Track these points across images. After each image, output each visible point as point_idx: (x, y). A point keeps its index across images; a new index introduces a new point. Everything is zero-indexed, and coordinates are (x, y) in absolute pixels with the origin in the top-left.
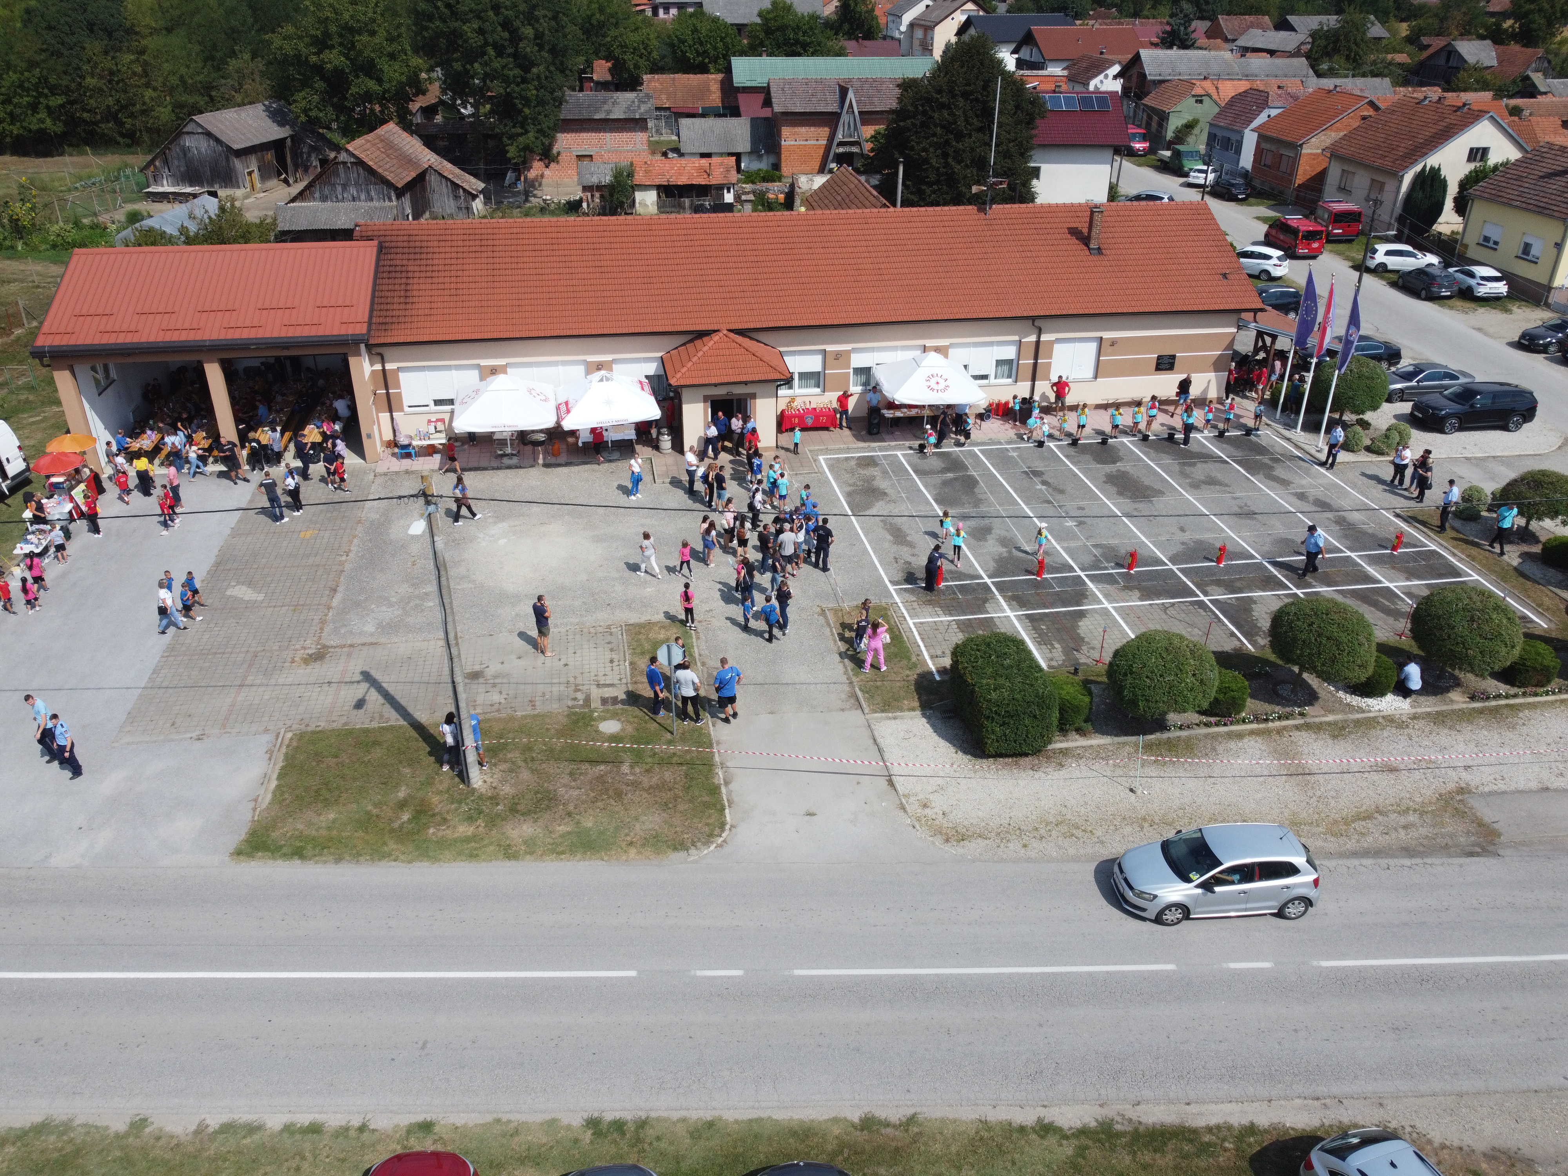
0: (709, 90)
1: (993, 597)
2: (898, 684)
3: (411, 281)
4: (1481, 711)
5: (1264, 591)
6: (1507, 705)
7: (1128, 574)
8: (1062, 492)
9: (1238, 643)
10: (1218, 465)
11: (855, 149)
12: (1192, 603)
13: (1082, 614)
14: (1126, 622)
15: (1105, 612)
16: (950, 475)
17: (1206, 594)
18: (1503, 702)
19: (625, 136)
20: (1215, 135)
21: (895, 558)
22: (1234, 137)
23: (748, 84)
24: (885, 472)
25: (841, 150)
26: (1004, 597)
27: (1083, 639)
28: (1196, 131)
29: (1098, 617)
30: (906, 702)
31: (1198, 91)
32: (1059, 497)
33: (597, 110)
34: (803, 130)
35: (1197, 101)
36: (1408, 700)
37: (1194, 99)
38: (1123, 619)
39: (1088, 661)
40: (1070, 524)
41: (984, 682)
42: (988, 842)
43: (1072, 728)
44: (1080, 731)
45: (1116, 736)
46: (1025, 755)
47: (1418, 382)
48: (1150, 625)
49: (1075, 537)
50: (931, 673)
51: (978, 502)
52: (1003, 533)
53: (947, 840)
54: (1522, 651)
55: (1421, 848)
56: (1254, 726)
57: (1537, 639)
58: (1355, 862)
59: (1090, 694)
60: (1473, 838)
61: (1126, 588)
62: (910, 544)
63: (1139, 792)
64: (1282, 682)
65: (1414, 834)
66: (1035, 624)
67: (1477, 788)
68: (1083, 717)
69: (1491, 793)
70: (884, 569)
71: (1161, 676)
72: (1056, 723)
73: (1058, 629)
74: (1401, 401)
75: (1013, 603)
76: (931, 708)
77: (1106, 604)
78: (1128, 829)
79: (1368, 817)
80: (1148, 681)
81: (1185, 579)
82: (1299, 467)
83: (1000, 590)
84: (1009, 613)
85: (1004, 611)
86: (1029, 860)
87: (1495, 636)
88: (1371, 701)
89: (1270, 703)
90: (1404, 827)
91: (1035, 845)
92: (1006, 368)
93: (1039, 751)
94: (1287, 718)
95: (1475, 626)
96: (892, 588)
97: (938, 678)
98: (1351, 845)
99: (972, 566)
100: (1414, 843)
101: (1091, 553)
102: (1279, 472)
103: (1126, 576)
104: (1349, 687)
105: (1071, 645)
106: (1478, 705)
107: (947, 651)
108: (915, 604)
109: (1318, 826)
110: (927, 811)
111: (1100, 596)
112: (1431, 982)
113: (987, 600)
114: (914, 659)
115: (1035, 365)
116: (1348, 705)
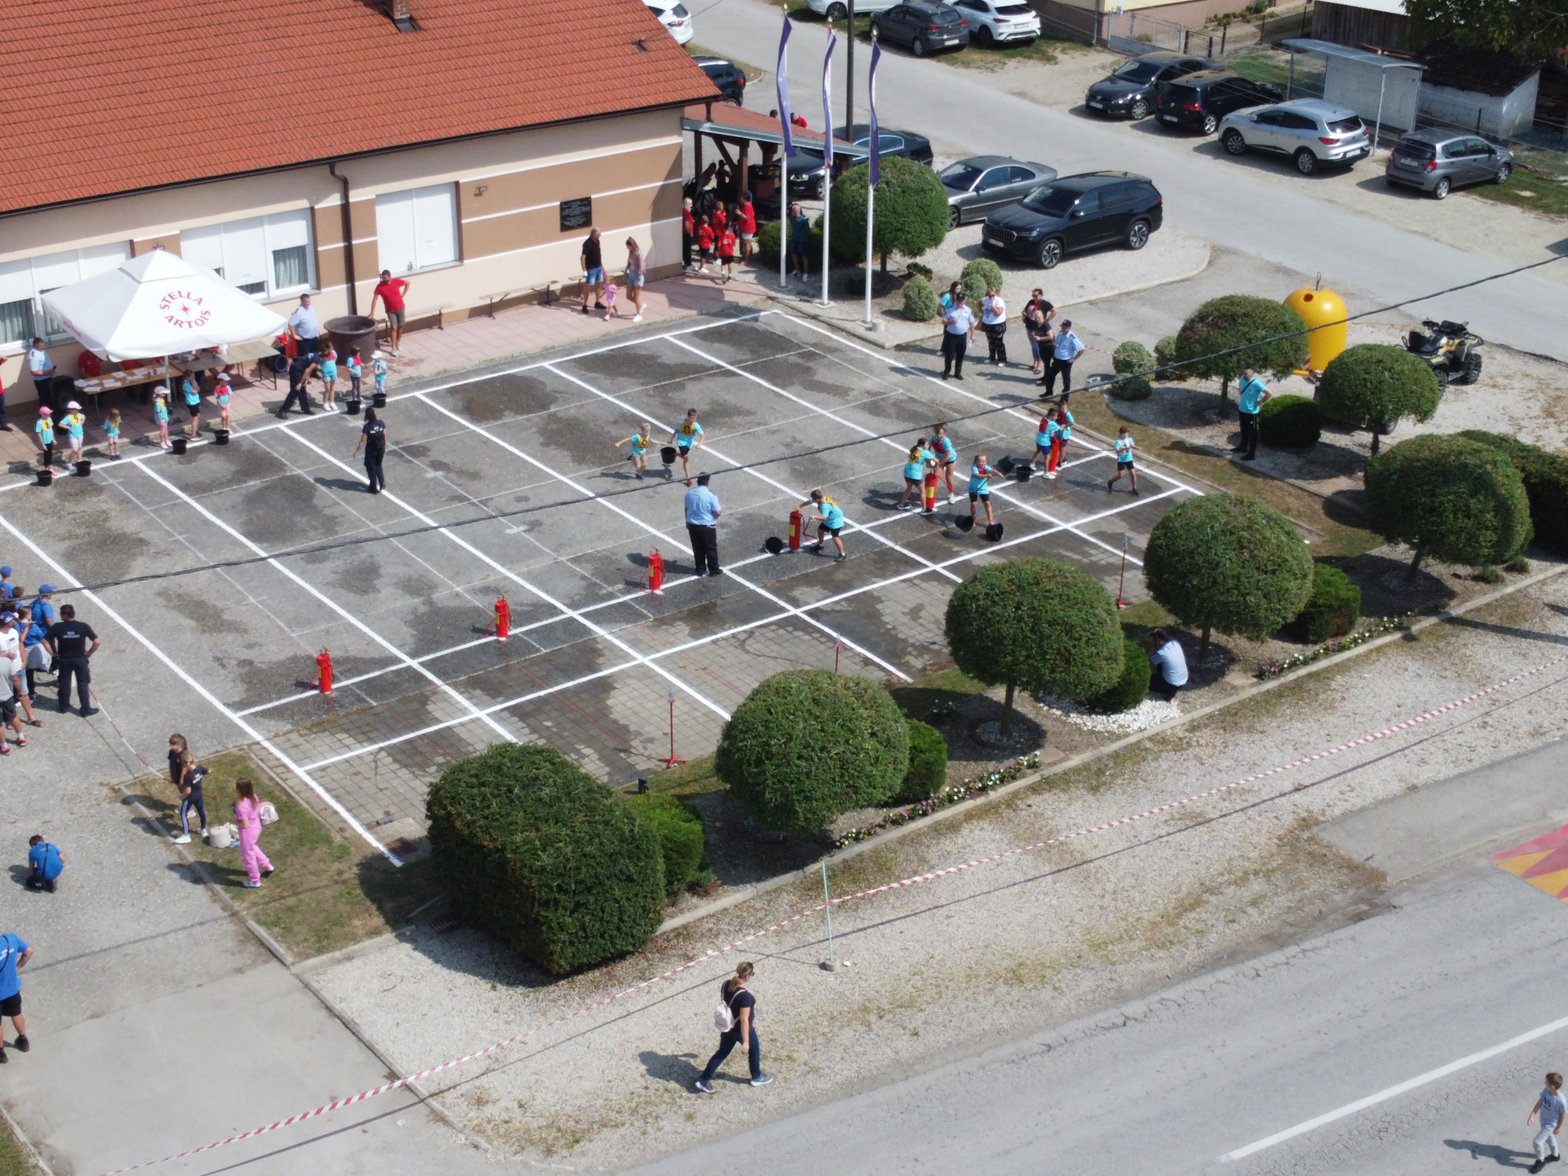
1: (437, 692)
4: (1279, 694)
6: (1310, 675)
8: (475, 476)
9: (881, 674)
12: (779, 625)
13: (605, 686)
14: (686, 681)
15: (643, 673)
17: (796, 603)
18: (1303, 671)
21: (217, 659)
26: (455, 686)
27: (625, 727)
29: (634, 683)
36: (1174, 702)
38: (679, 676)
39: (652, 765)
40: (515, 530)
41: (518, 838)
42: (622, 1131)
43: (683, 886)
44: (697, 889)
45: (759, 880)
46: (622, 956)
47: (977, 189)
48: (730, 678)
49: (533, 552)
50: (380, 857)
51: (330, 524)
52: (402, 571)
53: (549, 1152)
54: (1315, 583)
55: (1290, 930)
56: (969, 804)
57: (1318, 560)
58: (1207, 980)
59: (698, 817)
60: (1351, 892)
61: (661, 622)
62: (235, 627)
63: (837, 966)
64: (980, 721)
65: (1270, 910)
66: (532, 721)
67: (1323, 813)
68: (697, 861)
69: (1347, 815)
70: (204, 685)
71: (822, 749)
72: (663, 882)
73: (576, 722)
74: (960, 225)
75: (478, 692)
76: (409, 922)
77: (640, 659)
78: (847, 1035)
79: (1197, 903)
80: (803, 763)
81: (752, 586)
82: (852, 361)
83: (441, 674)
84: (477, 713)
85: (464, 711)
86: (707, 1140)
87: (1279, 566)
88: (1122, 718)
89: (976, 760)
90: (1254, 903)
91: (706, 1110)
92: (294, 264)
93: (644, 942)
94: (1014, 778)
95: (1246, 555)
96: (235, 717)
97: (397, 863)
98: (1192, 955)
99: (371, 642)
100: (1276, 924)
101: (574, 574)
102: (823, 374)
103: (650, 601)
104: (1081, 704)
105: (611, 743)
106: (1271, 685)
107: (393, 810)
108: (294, 736)
109: (1131, 939)
110: (489, 1110)
111: (624, 646)
112: (1392, 1130)
113: (424, 700)
114: (338, 839)
115: (349, 251)
116: (1092, 732)
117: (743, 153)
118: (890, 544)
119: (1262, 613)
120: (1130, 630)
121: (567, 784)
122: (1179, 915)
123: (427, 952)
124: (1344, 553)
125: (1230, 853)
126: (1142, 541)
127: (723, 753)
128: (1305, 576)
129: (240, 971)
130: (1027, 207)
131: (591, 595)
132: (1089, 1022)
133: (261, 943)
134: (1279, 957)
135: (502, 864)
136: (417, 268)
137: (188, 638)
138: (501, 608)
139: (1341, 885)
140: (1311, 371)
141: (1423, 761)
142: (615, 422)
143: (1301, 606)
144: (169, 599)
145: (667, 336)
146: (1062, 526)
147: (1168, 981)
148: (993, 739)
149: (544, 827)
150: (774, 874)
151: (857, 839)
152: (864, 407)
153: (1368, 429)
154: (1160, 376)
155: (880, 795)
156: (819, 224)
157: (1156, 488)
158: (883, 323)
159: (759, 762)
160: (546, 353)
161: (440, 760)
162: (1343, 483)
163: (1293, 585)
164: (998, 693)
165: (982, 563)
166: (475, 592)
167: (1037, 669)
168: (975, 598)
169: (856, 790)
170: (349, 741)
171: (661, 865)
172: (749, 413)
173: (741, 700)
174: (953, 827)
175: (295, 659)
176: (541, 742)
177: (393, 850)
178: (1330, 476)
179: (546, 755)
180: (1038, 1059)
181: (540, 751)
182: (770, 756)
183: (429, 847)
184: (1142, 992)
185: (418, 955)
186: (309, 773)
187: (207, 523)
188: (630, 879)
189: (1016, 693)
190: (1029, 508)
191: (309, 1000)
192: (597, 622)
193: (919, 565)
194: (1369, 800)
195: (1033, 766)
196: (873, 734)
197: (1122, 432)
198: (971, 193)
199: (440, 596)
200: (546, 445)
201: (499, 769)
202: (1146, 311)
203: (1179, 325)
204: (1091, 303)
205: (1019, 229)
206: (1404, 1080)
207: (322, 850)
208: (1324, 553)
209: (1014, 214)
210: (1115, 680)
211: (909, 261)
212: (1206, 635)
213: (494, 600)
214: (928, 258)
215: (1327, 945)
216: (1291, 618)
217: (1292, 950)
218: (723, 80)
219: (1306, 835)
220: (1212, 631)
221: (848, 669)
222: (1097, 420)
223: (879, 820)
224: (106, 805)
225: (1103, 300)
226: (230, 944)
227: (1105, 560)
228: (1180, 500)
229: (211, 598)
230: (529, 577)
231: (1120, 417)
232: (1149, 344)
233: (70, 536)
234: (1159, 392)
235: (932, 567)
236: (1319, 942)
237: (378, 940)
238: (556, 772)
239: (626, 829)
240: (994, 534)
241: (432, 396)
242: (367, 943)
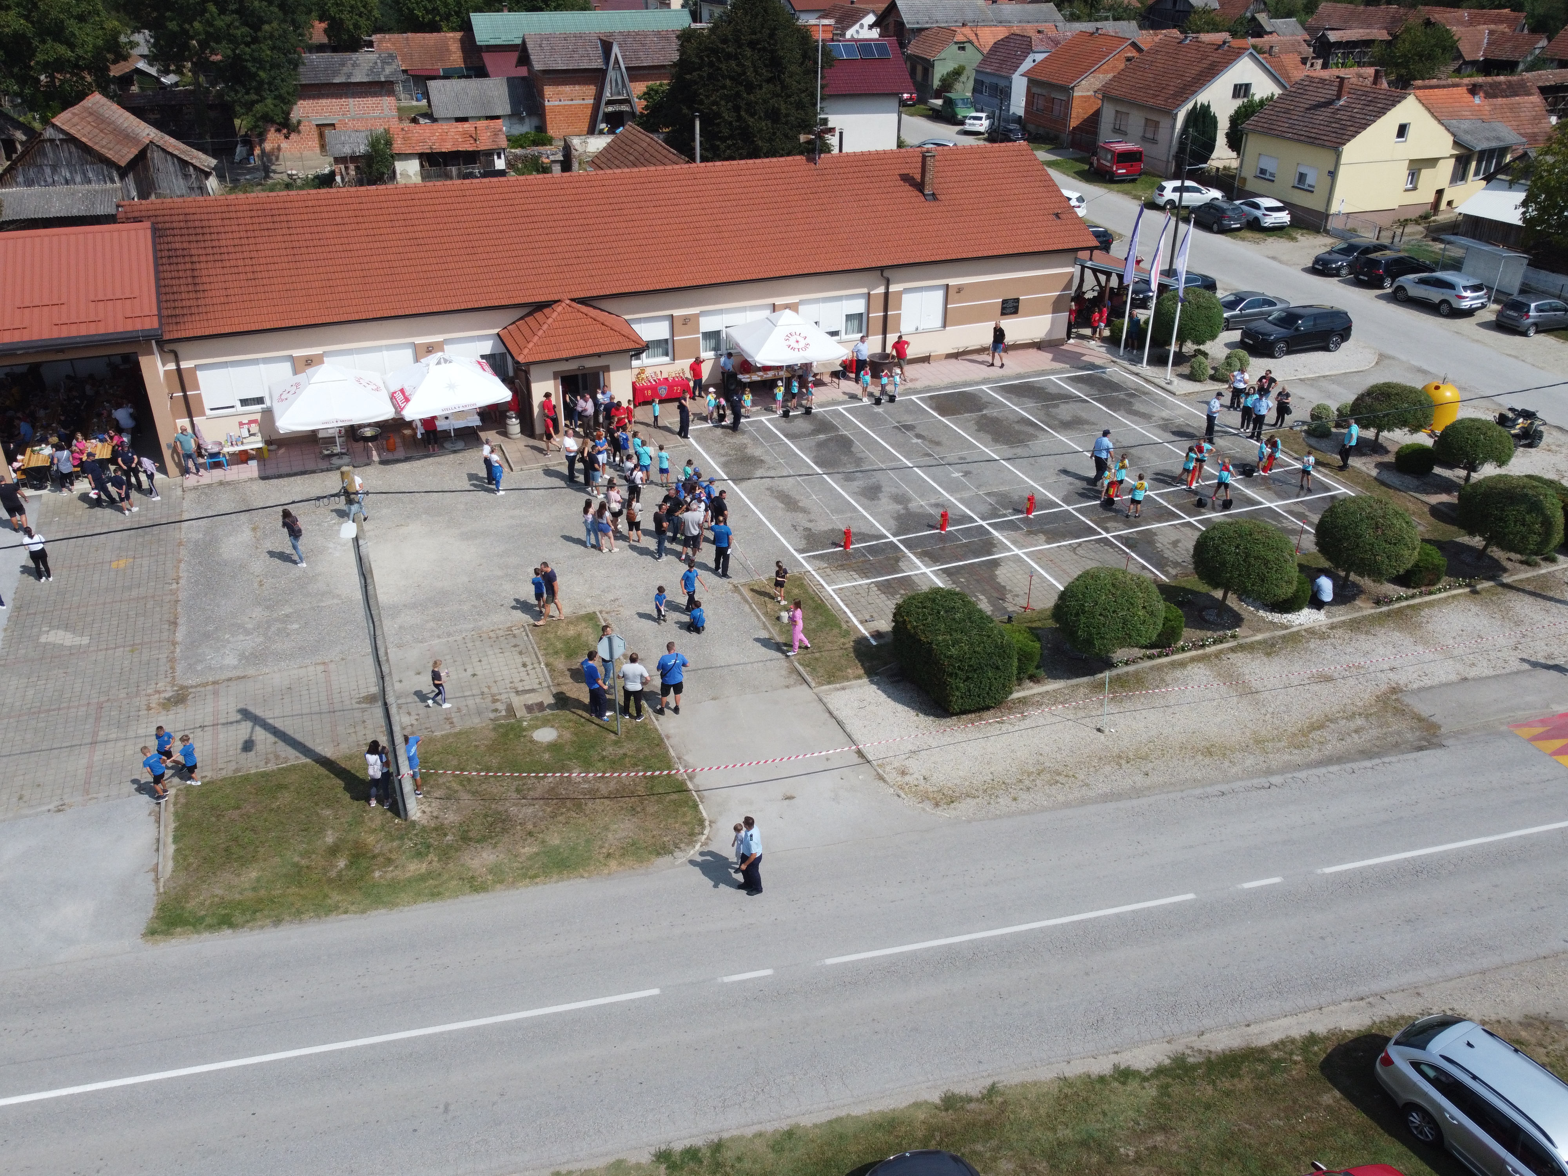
0: (448, 50)
1: (905, 556)
2: (837, 654)
3: (198, 266)
4: (1388, 614)
5: (1160, 522)
6: (1408, 606)
7: (1027, 519)
8: (938, 444)
9: (1151, 575)
10: (1079, 404)
11: (625, 108)
12: (1096, 541)
13: (995, 563)
14: (1040, 566)
15: (1017, 559)
16: (822, 437)
17: (1107, 530)
18: (1404, 603)
19: (370, 101)
20: (983, 82)
21: (793, 526)
22: (1002, 83)
23: (492, 42)
24: (755, 439)
25: (610, 109)
26: (915, 554)
27: (1004, 587)
28: (963, 78)
29: (1011, 563)
30: (849, 671)
31: (959, 38)
32: (938, 449)
33: (336, 73)
34: (567, 89)
35: (959, 48)
36: (1322, 612)
37: (956, 46)
38: (1037, 563)
39: (1016, 609)
40: (956, 475)
41: (940, 638)
42: (977, 800)
43: (1026, 676)
44: (1034, 679)
45: (1068, 678)
46: (988, 708)
47: (1241, 310)
48: (1065, 567)
49: (965, 488)
50: (866, 638)
51: (859, 461)
52: (894, 490)
53: (937, 805)
54: (1419, 554)
55: (1376, 749)
56: (1193, 653)
57: (1423, 540)
58: (1323, 770)
59: (1039, 640)
60: (1417, 734)
61: (1030, 533)
62: (804, 511)
63: (1107, 731)
64: (1205, 608)
65: (1366, 736)
66: (954, 578)
67: (1406, 686)
68: (1036, 663)
69: (1421, 689)
70: (785, 538)
71: (1114, 612)
72: (1015, 672)
73: (978, 581)
74: (1228, 330)
75: (926, 559)
76: (877, 674)
77: (1016, 551)
78: (1108, 769)
79: (1321, 727)
80: (1102, 618)
81: (1083, 519)
82: (1155, 400)
83: (909, 547)
84: (924, 569)
85: (918, 568)
86: (1023, 813)
87: (1399, 541)
88: (1289, 617)
89: (1200, 629)
90: (1356, 731)
91: (1024, 797)
92: (856, 323)
93: (1001, 703)
94: (1221, 642)
95: (1380, 532)
96: (799, 557)
97: (874, 643)
98: (1314, 755)
99: (873, 526)
100: (1368, 745)
101: (986, 502)
102: (1138, 406)
103: (1026, 521)
104: (1267, 605)
105: (995, 595)
106: (1384, 609)
107: (875, 615)
108: (828, 570)
109: (1279, 741)
110: (907, 778)
111: (1008, 544)
112: (1425, 872)
113: (897, 560)
114: (844, 626)
115: (885, 318)
116: (1271, 622)
117: (1108, 280)
118: (1165, 504)
119: (1384, 567)
120: (1302, 568)
121: (970, 613)
122: (1310, 732)
123: (884, 691)
124: (1439, 538)
125: (1345, 701)
126: (1316, 518)
127: (1057, 607)
128: (1414, 549)
129: (787, 687)
130: (1270, 322)
131: (994, 514)
132: (1249, 783)
133: (800, 675)
134: (1368, 764)
135: (930, 651)
136: (920, 329)
137: (780, 513)
138: (944, 516)
139: (1412, 728)
140: (1432, 431)
141: (1473, 664)
142: (1018, 422)
143: (1409, 566)
144: (772, 492)
145: (1052, 377)
146: (1268, 504)
147: (1298, 767)
148: (1212, 618)
149: (955, 634)
150: (1077, 676)
151: (1126, 664)
152: (1160, 427)
153: (1464, 468)
154: (1338, 425)
155: (1143, 641)
156: (1147, 322)
157: (1327, 489)
158: (1176, 381)
159: (1077, 615)
160: (984, 381)
161: (902, 592)
162: (1444, 498)
163: (1406, 553)
164: (1218, 594)
165: (1218, 520)
166: (931, 505)
167: (1244, 583)
168: (1213, 539)
169: (1130, 637)
170: (856, 576)
171: (1016, 663)
172: (1093, 424)
173: (1070, 580)
174: (1182, 664)
175: (833, 530)
176: (958, 589)
177: (872, 636)
178: (1436, 493)
179: (962, 596)
180: (1215, 799)
181: (957, 594)
182: (1084, 612)
183: (891, 636)
184: (1282, 771)
185: (879, 692)
186: (834, 590)
187: (796, 454)
188: (997, 668)
189: (1229, 595)
190: (1249, 492)
191: (820, 707)
192: (995, 529)
193: (1180, 517)
194: (1436, 681)
195: (1234, 637)
196: (1144, 607)
197: (1309, 453)
198: (1237, 312)
199: (913, 506)
200: (978, 430)
201: (934, 600)
202: (1334, 388)
203: (1353, 397)
204: (1301, 380)
205: (1263, 334)
206: (1436, 845)
207: (836, 631)
208: (1427, 537)
209: (1261, 325)
210: (1290, 595)
211: (1196, 347)
212: (1347, 576)
213: (941, 511)
214: (1207, 347)
215: (1399, 761)
216: (1402, 571)
217: (1377, 761)
218: (1101, 239)
219: (1394, 697)
220: (1352, 574)
221: (1133, 569)
222: (1296, 447)
223: (1141, 655)
224: (730, 593)
225: (1308, 379)
226: (784, 672)
227: (1291, 526)
228: (1341, 498)
229: (793, 494)
230: (961, 500)
231: (1310, 446)
232: (1334, 406)
233: (726, 455)
234: (1336, 434)
235: (1188, 519)
236: (1393, 759)
237: (860, 681)
238: (965, 606)
239: (999, 641)
240: (1227, 505)
241: (920, 399)
242: (854, 682)
